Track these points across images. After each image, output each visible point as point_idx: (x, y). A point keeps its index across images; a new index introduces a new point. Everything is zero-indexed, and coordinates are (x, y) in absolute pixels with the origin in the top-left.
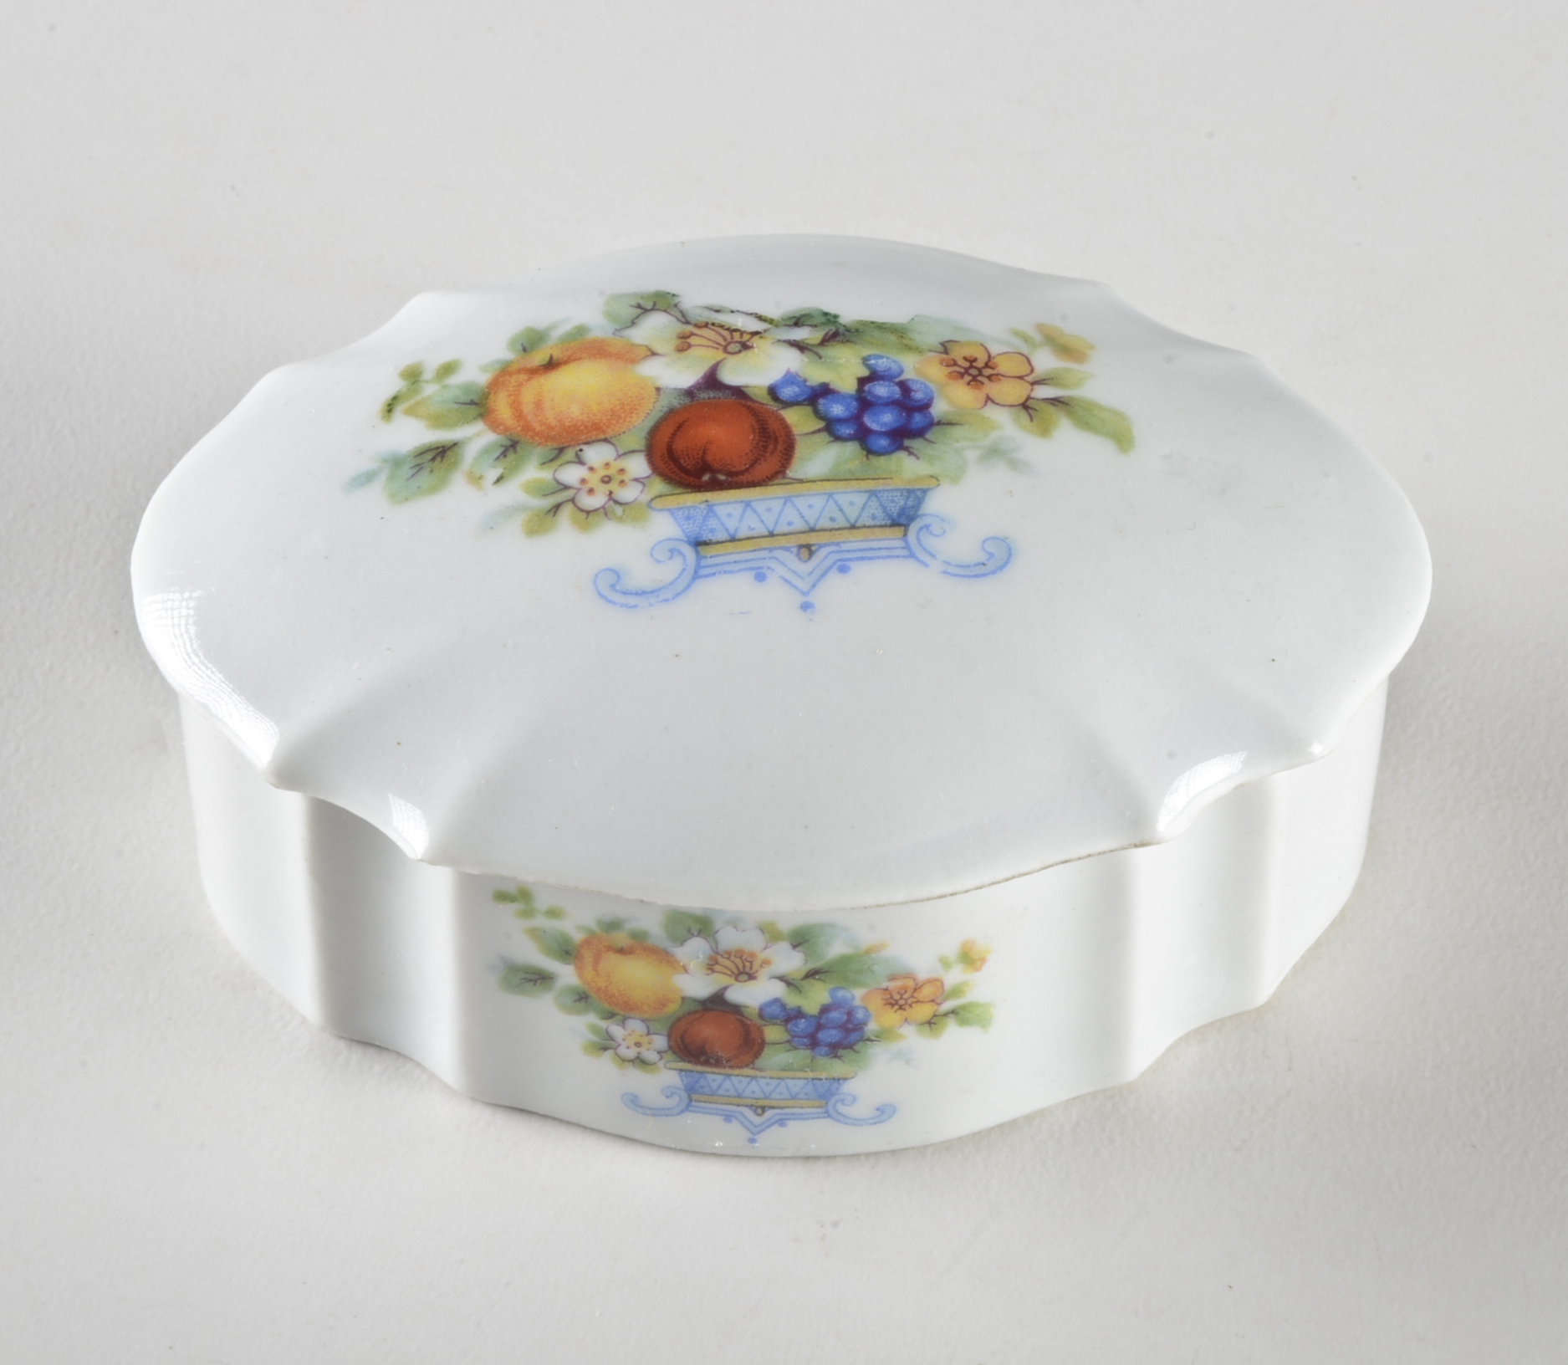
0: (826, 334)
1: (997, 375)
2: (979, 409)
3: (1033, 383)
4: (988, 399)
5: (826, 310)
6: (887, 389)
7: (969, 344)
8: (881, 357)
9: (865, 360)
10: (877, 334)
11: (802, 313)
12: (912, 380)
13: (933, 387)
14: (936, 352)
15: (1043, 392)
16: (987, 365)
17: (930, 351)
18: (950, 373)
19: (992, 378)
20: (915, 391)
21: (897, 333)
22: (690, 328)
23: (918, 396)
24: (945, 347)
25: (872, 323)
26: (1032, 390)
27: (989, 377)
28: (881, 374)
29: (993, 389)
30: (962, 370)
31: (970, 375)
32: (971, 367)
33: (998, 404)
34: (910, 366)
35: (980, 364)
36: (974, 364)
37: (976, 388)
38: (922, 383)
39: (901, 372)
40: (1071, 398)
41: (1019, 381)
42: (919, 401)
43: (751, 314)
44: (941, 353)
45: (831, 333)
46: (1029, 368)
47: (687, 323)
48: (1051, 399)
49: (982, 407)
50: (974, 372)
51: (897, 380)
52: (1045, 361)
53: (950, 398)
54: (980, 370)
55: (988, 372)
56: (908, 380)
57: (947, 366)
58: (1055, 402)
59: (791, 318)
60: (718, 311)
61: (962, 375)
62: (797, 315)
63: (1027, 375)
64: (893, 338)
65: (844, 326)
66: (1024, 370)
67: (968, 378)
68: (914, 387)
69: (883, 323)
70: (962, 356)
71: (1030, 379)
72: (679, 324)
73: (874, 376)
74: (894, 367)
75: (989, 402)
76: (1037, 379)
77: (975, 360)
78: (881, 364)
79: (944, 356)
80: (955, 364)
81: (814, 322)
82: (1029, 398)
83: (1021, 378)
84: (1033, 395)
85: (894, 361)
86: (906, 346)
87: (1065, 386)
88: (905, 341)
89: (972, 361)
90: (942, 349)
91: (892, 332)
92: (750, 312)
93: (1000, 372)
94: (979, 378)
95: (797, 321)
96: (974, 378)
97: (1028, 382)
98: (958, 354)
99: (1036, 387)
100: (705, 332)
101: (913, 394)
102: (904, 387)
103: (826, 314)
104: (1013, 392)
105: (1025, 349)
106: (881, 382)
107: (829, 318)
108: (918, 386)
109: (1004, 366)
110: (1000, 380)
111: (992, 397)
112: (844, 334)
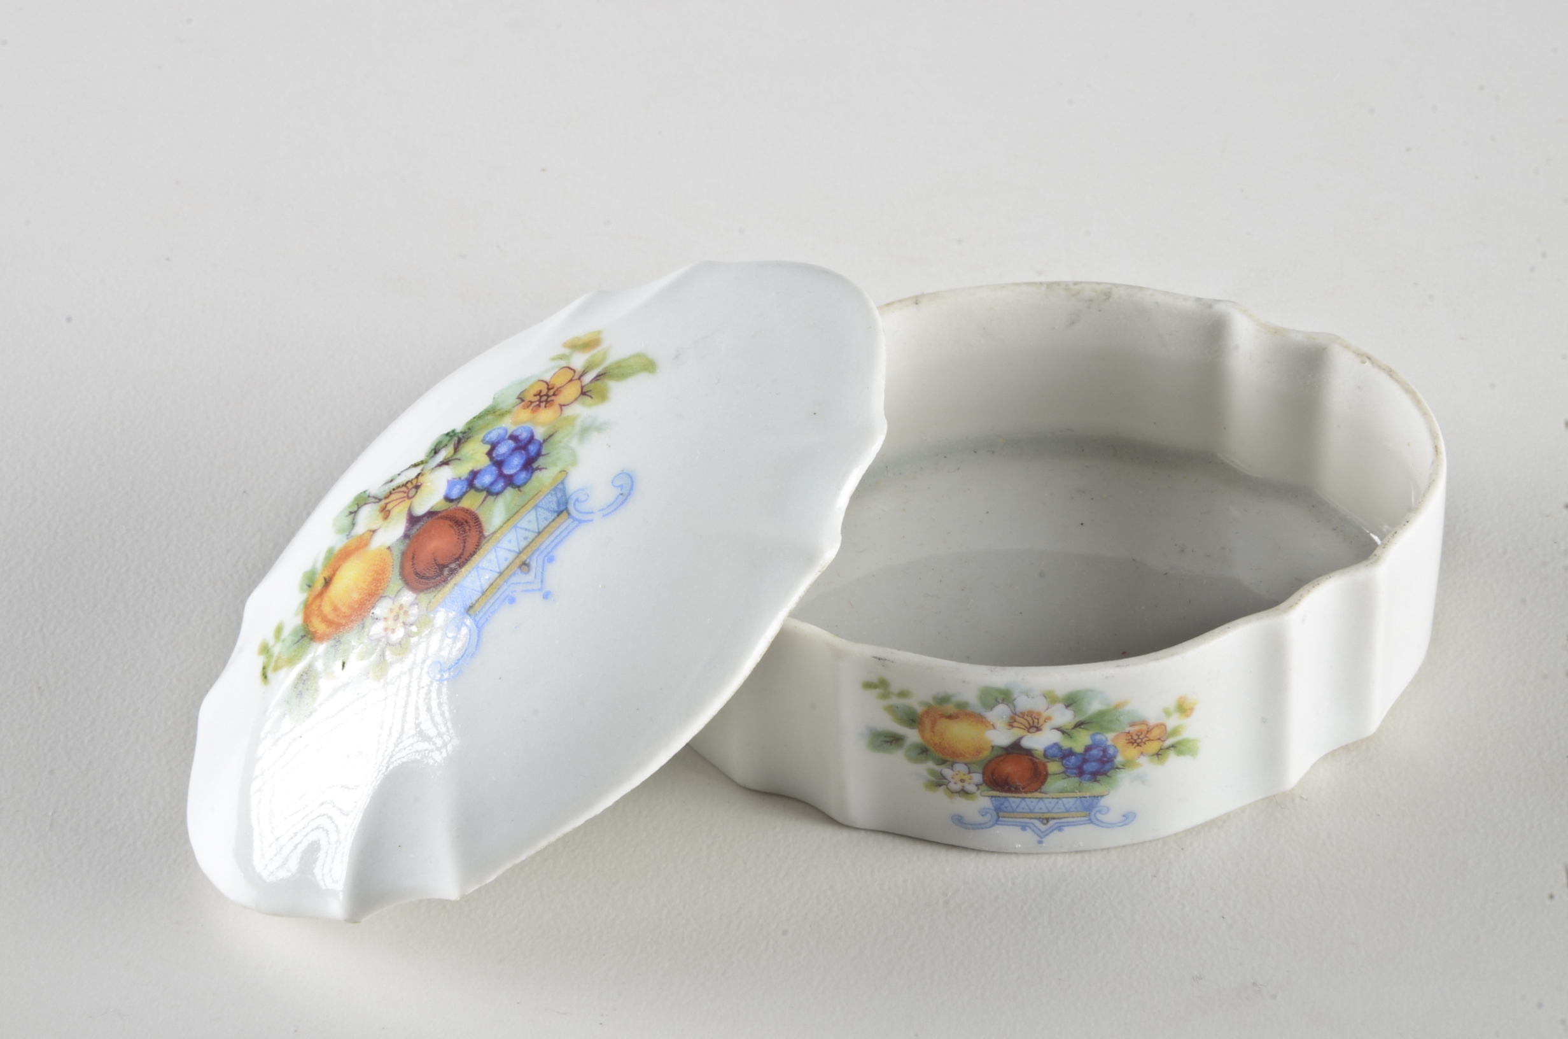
0: (454, 445)
1: (557, 390)
2: (560, 416)
3: (579, 379)
4: (561, 406)
5: (446, 432)
6: (505, 446)
7: (532, 386)
8: (490, 433)
9: (484, 441)
10: (480, 422)
11: (435, 444)
12: (515, 430)
13: (528, 425)
14: (517, 405)
15: (588, 378)
16: (549, 389)
17: (514, 407)
18: (532, 410)
19: (556, 393)
20: (520, 435)
21: (493, 412)
22: (383, 503)
23: (524, 436)
24: (521, 399)
25: (474, 418)
26: (581, 382)
27: (554, 395)
28: (496, 441)
29: (561, 399)
30: (538, 403)
31: (543, 402)
32: (541, 397)
33: (568, 405)
34: (508, 424)
35: (544, 392)
36: (542, 394)
37: (551, 405)
38: (521, 427)
39: (506, 431)
40: (605, 369)
41: (572, 382)
42: (526, 438)
43: (409, 467)
44: (520, 403)
45: (456, 442)
46: (572, 372)
47: (380, 500)
48: (595, 378)
49: (561, 413)
50: (544, 398)
51: (507, 437)
52: (579, 361)
53: (540, 423)
54: (547, 395)
55: (551, 392)
56: (513, 432)
57: (528, 407)
58: (598, 377)
59: (431, 452)
60: (392, 481)
61: (539, 406)
62: (433, 447)
63: (573, 376)
64: (490, 417)
65: (461, 432)
66: (570, 374)
67: (543, 404)
68: (517, 433)
69: (480, 414)
70: (532, 396)
71: (576, 377)
72: (376, 504)
73: (494, 446)
74: (501, 431)
75: (563, 407)
76: (580, 374)
77: (541, 391)
78: (493, 436)
79: (523, 403)
80: (531, 402)
81: (444, 443)
82: (582, 387)
83: (571, 380)
84: (583, 385)
85: (498, 429)
86: (500, 415)
87: (598, 365)
88: (497, 413)
89: (539, 394)
90: (519, 401)
91: (487, 414)
92: (408, 466)
93: (558, 386)
94: (549, 399)
95: (435, 451)
96: (547, 402)
97: (576, 379)
98: (530, 397)
99: (582, 379)
100: (393, 497)
101: (520, 437)
102: (513, 438)
103: (448, 434)
104: (572, 391)
105: (564, 363)
106: (499, 445)
107: (451, 435)
108: (520, 430)
109: (558, 383)
110: (560, 391)
111: (562, 403)
112: (463, 437)
